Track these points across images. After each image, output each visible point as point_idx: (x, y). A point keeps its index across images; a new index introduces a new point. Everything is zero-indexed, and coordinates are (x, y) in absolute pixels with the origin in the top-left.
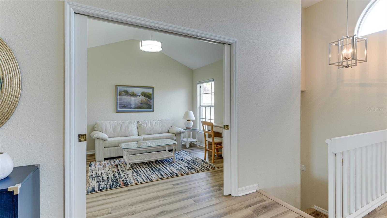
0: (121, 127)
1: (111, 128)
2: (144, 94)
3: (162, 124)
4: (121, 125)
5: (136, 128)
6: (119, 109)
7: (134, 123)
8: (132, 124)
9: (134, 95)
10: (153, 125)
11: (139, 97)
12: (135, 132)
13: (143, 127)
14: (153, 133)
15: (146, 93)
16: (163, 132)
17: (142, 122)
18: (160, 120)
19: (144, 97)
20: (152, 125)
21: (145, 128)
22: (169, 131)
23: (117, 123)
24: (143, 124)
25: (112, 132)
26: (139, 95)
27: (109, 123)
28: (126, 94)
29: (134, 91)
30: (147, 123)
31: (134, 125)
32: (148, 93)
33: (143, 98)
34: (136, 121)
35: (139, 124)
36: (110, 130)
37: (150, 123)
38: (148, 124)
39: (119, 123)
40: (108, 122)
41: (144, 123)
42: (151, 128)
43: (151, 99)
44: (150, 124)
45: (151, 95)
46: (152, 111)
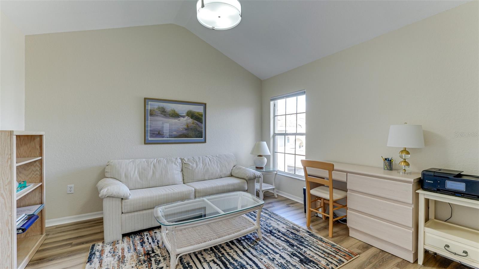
0: (154, 168)
1: (136, 172)
2: (191, 115)
3: (221, 163)
4: (154, 166)
5: (180, 170)
6: (149, 139)
7: (176, 162)
8: (173, 163)
9: (175, 115)
10: (208, 164)
11: (182, 118)
12: (178, 177)
13: (191, 168)
14: (207, 179)
15: (195, 112)
16: (223, 176)
17: (188, 159)
18: (216, 156)
19: (192, 118)
20: (206, 165)
21: (195, 169)
22: (232, 174)
23: (147, 162)
24: (191, 162)
25: (139, 179)
26: (184, 116)
27: (132, 162)
28: (162, 114)
29: (175, 109)
30: (197, 161)
31: (176, 165)
32: (198, 113)
33: (189, 120)
34: (178, 159)
35: (185, 163)
36: (133, 175)
37: (203, 161)
38: (198, 163)
39: (151, 163)
40: (131, 160)
41: (193, 161)
42: (205, 170)
43: (202, 123)
44: (202, 163)
45: (202, 116)
46: (204, 141)
